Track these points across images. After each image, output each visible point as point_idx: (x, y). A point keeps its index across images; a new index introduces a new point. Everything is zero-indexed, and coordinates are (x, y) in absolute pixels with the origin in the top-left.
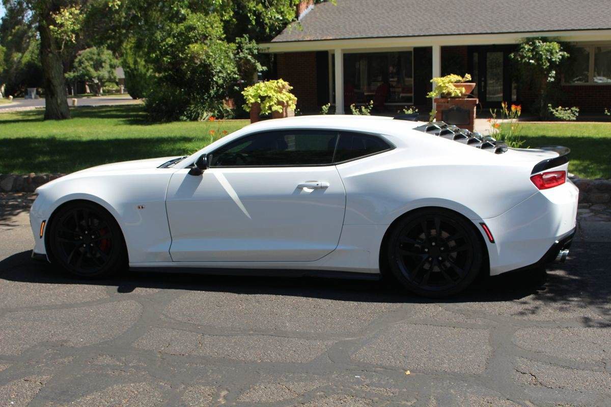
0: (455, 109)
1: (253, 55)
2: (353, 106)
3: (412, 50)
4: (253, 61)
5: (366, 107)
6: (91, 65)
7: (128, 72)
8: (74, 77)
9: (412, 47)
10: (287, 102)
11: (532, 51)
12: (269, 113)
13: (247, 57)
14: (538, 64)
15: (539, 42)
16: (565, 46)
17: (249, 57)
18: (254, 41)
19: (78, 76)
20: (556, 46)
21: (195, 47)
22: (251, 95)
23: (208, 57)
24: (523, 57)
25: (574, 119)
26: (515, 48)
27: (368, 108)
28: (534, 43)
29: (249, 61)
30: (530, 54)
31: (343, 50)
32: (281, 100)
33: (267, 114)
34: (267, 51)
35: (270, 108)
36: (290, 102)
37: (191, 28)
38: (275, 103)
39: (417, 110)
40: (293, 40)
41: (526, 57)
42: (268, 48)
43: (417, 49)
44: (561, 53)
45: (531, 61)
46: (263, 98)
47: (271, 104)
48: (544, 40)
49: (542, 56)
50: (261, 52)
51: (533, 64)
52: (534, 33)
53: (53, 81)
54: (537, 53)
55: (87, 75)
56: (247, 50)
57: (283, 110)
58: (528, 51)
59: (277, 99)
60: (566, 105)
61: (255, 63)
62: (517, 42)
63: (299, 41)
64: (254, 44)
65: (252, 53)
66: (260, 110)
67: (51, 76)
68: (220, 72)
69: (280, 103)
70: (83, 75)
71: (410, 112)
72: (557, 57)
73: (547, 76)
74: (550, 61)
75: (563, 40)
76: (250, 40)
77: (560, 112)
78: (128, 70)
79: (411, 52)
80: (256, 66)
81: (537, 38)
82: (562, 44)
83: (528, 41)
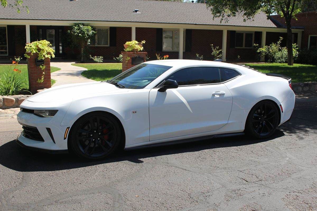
9: (6, 25)
11: (78, 29)
14: (83, 36)
15: (81, 26)
16: (94, 28)
20: (90, 28)
24: (74, 32)
25: (102, 61)
26: (70, 28)
28: (79, 26)
30: (78, 31)
39: (22, 58)
41: (76, 32)
43: (9, 26)
44: (92, 31)
45: (79, 34)
48: (83, 25)
49: (84, 33)
51: (80, 36)
52: (79, 21)
54: (81, 31)
58: (76, 29)
60: (98, 55)
62: (70, 25)
71: (19, 59)
72: (91, 33)
73: (87, 42)
74: (88, 35)
75: (93, 25)
77: (96, 59)
79: (5, 28)
81: (80, 24)
82: (92, 27)
83: (76, 25)
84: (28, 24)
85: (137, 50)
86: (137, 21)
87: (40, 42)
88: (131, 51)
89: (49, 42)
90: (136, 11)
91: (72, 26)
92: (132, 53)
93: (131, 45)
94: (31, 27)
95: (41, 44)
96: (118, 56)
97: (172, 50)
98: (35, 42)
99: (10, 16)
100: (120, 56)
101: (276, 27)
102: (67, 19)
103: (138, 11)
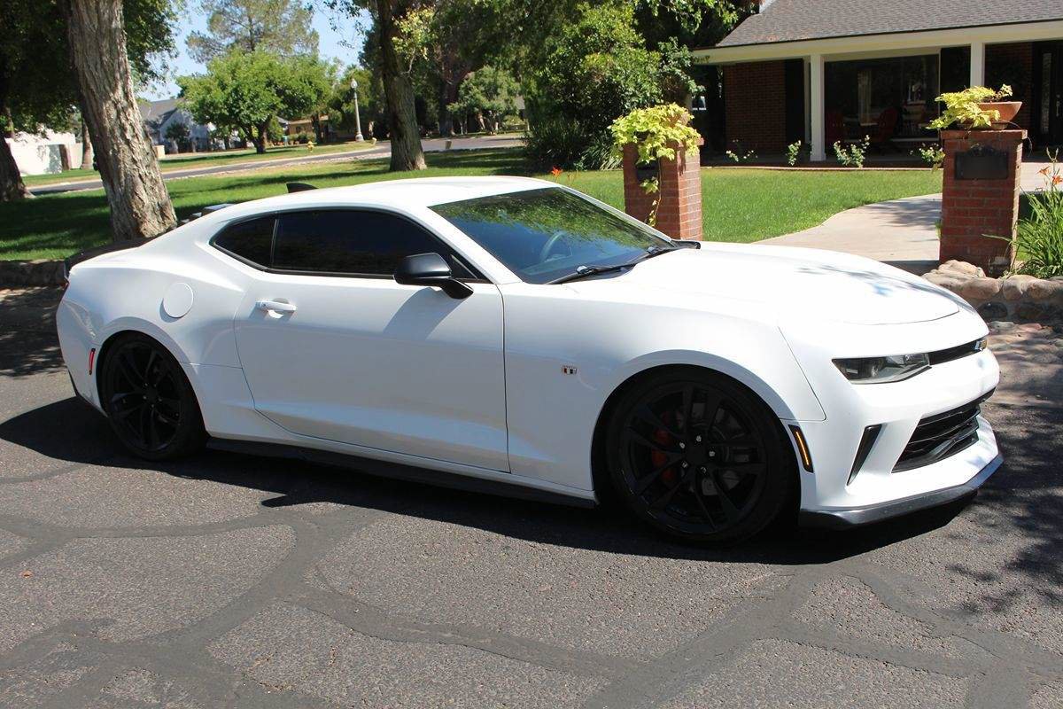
0: (980, 149)
1: (684, 69)
2: (838, 144)
3: (939, 52)
4: (684, 77)
5: (859, 146)
6: (482, 92)
7: (530, 100)
8: (459, 109)
10: (684, 142)
12: (651, 161)
13: (674, 72)
17: (678, 71)
18: (685, 47)
19: (464, 108)
21: (594, 59)
22: (621, 131)
23: (615, 72)
27: (862, 147)
29: (678, 77)
31: (824, 56)
32: (672, 137)
33: (648, 162)
34: (705, 62)
35: (654, 151)
36: (689, 142)
37: (589, 31)
38: (663, 144)
40: (749, 42)
42: (708, 57)
46: (642, 136)
47: (654, 146)
50: (696, 63)
53: (400, 115)
55: (477, 106)
56: (674, 60)
57: (676, 155)
59: (667, 136)
61: (687, 81)
63: (756, 44)
64: (685, 52)
65: (682, 64)
66: (638, 156)
67: (398, 110)
68: (634, 95)
69: (670, 143)
70: (471, 106)
76: (680, 45)
78: (529, 96)
80: (689, 85)
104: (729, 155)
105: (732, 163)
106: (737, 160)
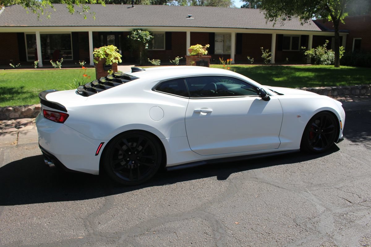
0: (202, 60)
2: (52, 61)
3: (71, 33)
5: (59, 62)
11: (137, 35)
14: (142, 40)
15: (140, 31)
16: (151, 33)
20: (148, 33)
24: (133, 37)
25: (159, 64)
26: (130, 33)
28: (137, 31)
31: (40, 32)
35: (112, 61)
39: (85, 63)
41: (134, 37)
43: (73, 33)
44: (150, 36)
45: (138, 39)
47: (112, 59)
48: (142, 30)
49: (143, 38)
51: (139, 40)
52: (137, 27)
54: (140, 36)
58: (135, 35)
60: (156, 58)
62: (129, 31)
71: (83, 63)
72: (148, 38)
73: (145, 46)
74: (146, 39)
75: (150, 30)
77: (153, 62)
79: (70, 34)
81: (139, 29)
82: (150, 32)
83: (134, 30)
84: (90, 31)
85: (201, 54)
86: (191, 26)
87: (107, 47)
88: (196, 55)
89: (116, 47)
90: (190, 17)
91: (131, 32)
92: (196, 57)
93: (195, 49)
94: (94, 33)
95: (109, 49)
96: (174, 59)
97: (223, 52)
98: (103, 47)
99: (74, 23)
100: (176, 59)
101: (321, 30)
102: (126, 25)
103: (191, 16)
104: (10, 65)
105: (12, 68)
106: (14, 67)
